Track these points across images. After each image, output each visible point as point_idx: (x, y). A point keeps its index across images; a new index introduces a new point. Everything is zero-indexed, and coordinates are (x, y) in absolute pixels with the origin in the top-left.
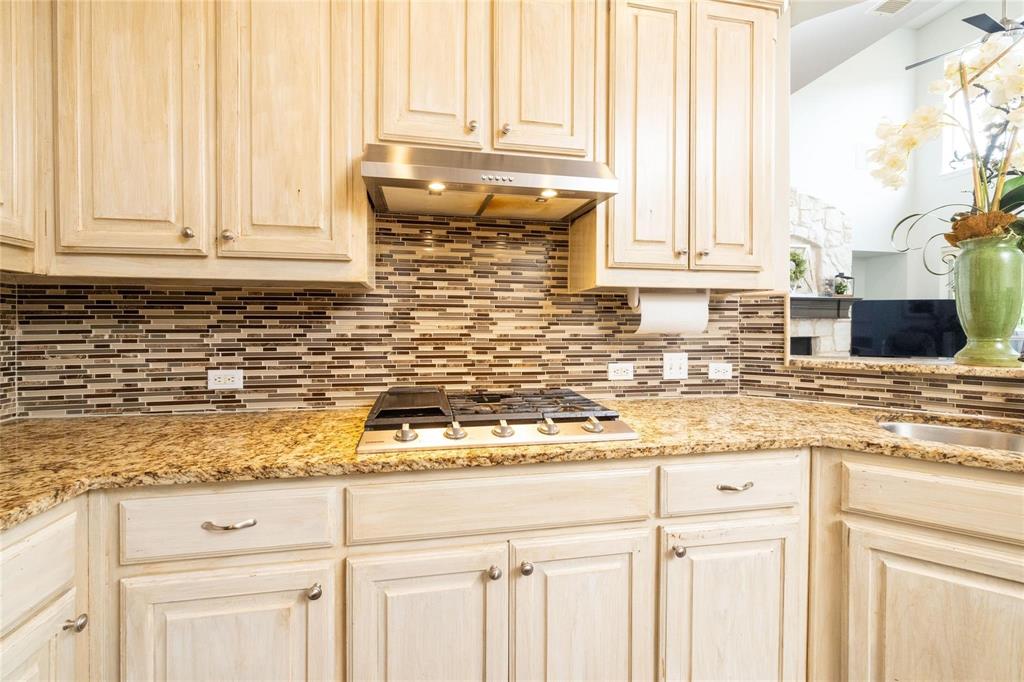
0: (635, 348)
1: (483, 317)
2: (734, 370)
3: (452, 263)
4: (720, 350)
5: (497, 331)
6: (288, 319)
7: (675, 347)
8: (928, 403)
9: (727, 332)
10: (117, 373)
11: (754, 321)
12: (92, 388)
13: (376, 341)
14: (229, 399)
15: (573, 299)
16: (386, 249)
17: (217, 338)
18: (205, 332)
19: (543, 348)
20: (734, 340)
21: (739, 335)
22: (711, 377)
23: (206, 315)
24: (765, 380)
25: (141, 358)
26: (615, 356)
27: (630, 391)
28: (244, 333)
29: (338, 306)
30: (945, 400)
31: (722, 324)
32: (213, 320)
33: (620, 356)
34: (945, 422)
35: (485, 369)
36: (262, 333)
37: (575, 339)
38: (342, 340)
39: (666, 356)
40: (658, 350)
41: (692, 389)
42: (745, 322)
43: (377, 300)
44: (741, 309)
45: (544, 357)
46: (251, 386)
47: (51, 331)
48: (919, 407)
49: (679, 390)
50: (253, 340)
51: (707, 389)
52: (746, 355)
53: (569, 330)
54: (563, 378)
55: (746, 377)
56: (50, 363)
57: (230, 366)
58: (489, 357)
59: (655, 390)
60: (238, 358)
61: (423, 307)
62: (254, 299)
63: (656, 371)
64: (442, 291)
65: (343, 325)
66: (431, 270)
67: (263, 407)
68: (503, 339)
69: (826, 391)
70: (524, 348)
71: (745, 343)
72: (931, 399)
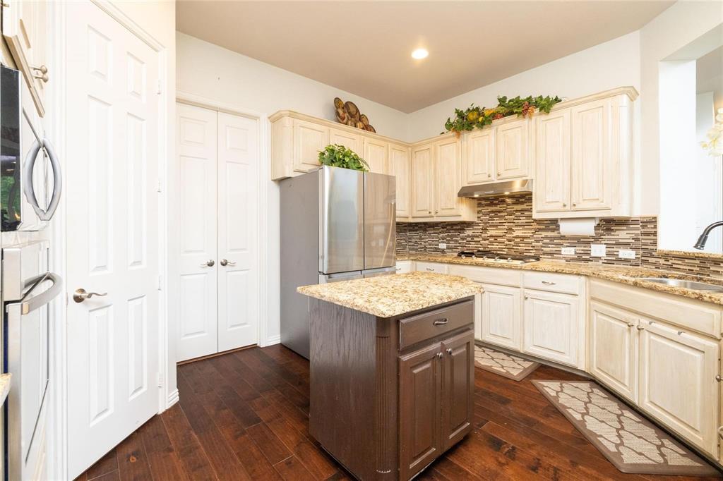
0: (576, 241)
1: (510, 229)
2: (636, 254)
3: (500, 212)
4: (628, 244)
5: (515, 234)
6: (456, 230)
7: (598, 242)
8: (712, 274)
9: (633, 235)
10: (423, 243)
11: (646, 230)
12: (419, 246)
13: (477, 237)
14: (443, 251)
15: (546, 222)
16: (480, 209)
17: (441, 235)
18: (438, 233)
19: (533, 241)
20: (637, 240)
21: (640, 237)
22: (620, 257)
23: (438, 229)
24: (651, 260)
25: (427, 240)
26: (565, 245)
27: (573, 260)
28: (446, 234)
29: (467, 227)
30: (719, 272)
31: (628, 232)
32: (440, 230)
33: (568, 245)
34: (705, 281)
35: (511, 247)
36: (450, 234)
37: (546, 237)
38: (468, 236)
39: (592, 245)
40: (589, 243)
41: (609, 262)
42: (643, 230)
43: (477, 224)
44: (641, 224)
45: (533, 244)
46: (448, 248)
47: (413, 233)
48: (709, 275)
49: (601, 261)
50: (448, 236)
51: (618, 262)
52: (643, 247)
53: (544, 234)
54: (541, 252)
55: (643, 258)
56: (413, 240)
57: (443, 242)
58: (512, 243)
59: (586, 260)
60: (445, 241)
61: (490, 226)
62: (448, 225)
63: (588, 252)
64: (496, 221)
65: (469, 232)
66: (493, 214)
67: (450, 254)
68: (517, 237)
69: (674, 266)
70: (525, 240)
71: (643, 241)
72: (714, 271)
